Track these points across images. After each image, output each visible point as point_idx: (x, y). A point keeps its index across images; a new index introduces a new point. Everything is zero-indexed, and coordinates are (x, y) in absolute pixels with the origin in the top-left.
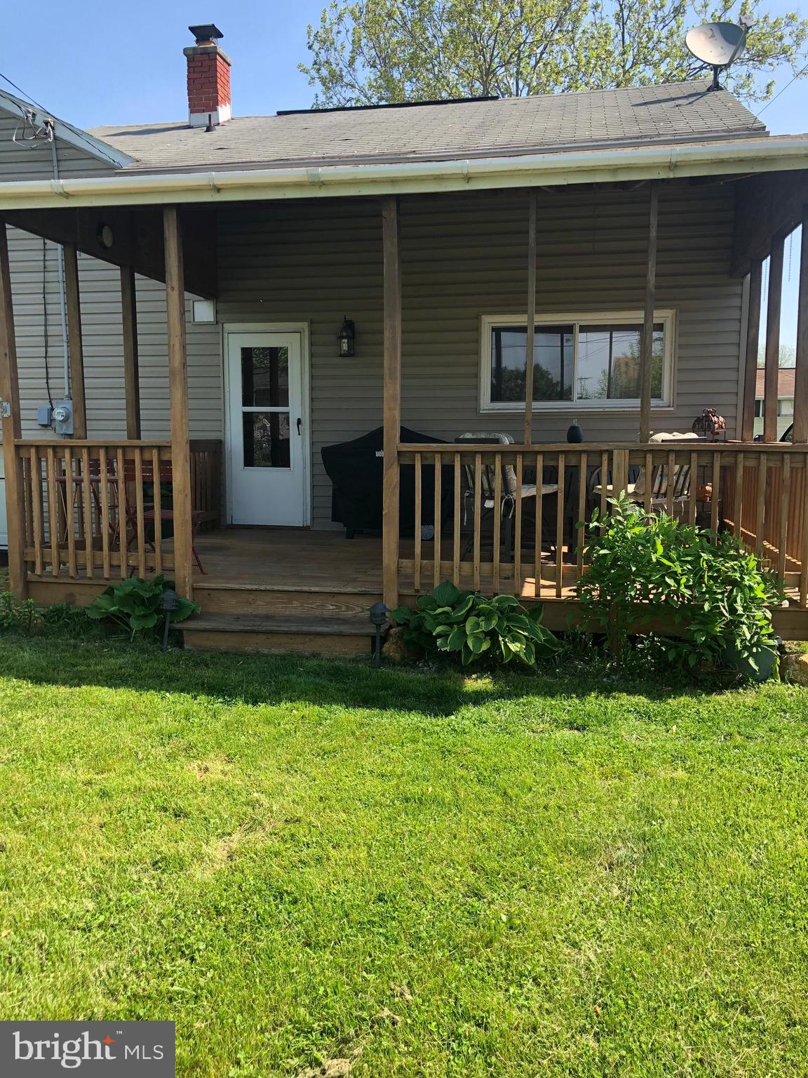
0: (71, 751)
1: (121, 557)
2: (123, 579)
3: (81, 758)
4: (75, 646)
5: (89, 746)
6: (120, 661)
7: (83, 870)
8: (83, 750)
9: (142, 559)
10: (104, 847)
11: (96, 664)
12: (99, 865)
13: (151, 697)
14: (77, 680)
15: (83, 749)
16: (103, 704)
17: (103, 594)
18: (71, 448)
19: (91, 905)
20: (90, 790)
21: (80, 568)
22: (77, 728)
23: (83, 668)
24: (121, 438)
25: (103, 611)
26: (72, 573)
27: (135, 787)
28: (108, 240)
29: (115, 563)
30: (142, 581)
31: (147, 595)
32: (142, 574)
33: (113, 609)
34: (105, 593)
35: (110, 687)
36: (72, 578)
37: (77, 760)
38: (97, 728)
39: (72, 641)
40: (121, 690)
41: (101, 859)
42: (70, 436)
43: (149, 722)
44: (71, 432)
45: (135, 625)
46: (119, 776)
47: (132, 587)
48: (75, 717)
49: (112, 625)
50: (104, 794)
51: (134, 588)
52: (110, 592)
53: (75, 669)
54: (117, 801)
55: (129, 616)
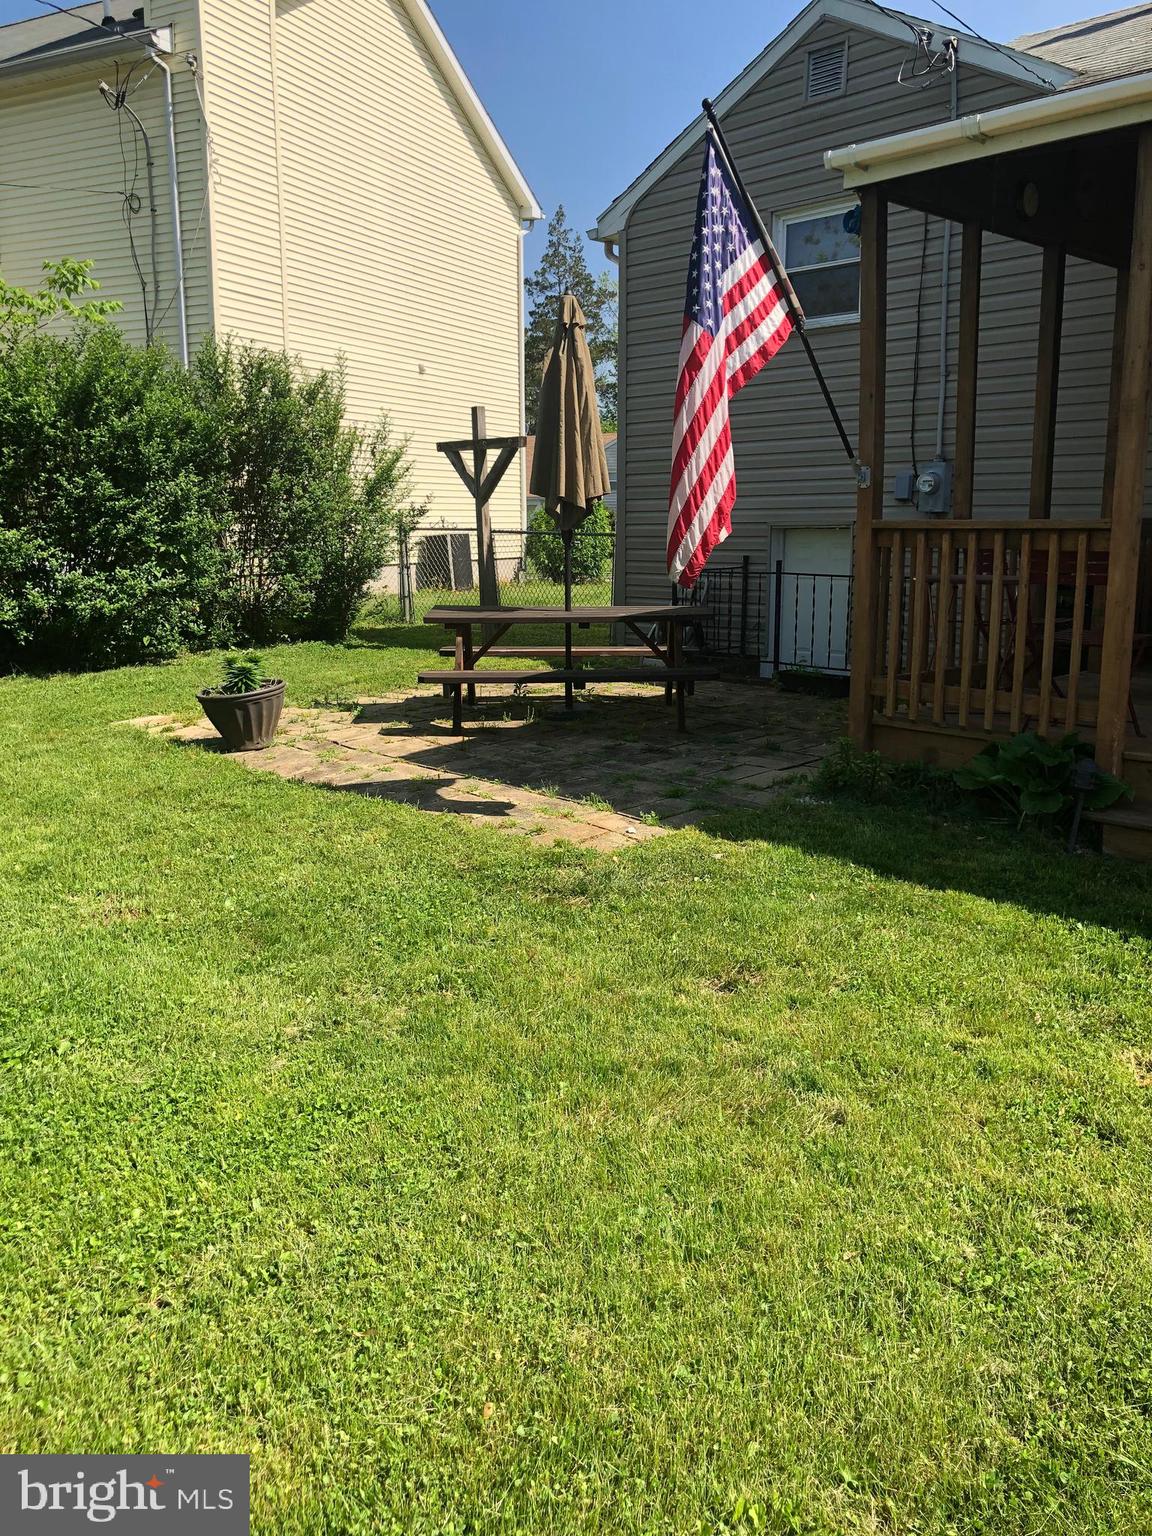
0: (934, 990)
1: (1013, 701)
2: (1013, 734)
3: (949, 1003)
4: (935, 827)
5: (960, 987)
6: (1004, 859)
7: (957, 1189)
8: (953, 992)
9: (1046, 706)
10: (987, 1159)
11: (966, 859)
12: (981, 1188)
13: (1052, 926)
14: (939, 880)
15: (950, 990)
16: (978, 924)
17: (981, 754)
18: (953, 532)
19: (970, 1251)
20: (964, 1061)
21: (950, 711)
22: (941, 953)
23: (948, 862)
24: (1021, 516)
25: (980, 779)
26: (937, 717)
27: (1033, 1070)
28: (1030, 207)
29: (1002, 708)
30: (1041, 740)
31: (1049, 762)
32: (1043, 729)
33: (994, 778)
34: (984, 753)
35: (989, 898)
36: (936, 725)
37: (942, 1005)
38: (970, 960)
39: (930, 818)
40: (1006, 906)
41: (984, 1178)
42: (939, 515)
43: (1052, 966)
44: (939, 509)
45: (1027, 807)
46: (1006, 1047)
47: (1027, 749)
48: (937, 937)
49: (991, 802)
50: (985, 1071)
51: (1032, 750)
52: (992, 751)
53: (936, 861)
54: (1007, 1088)
55: (1017, 790)
